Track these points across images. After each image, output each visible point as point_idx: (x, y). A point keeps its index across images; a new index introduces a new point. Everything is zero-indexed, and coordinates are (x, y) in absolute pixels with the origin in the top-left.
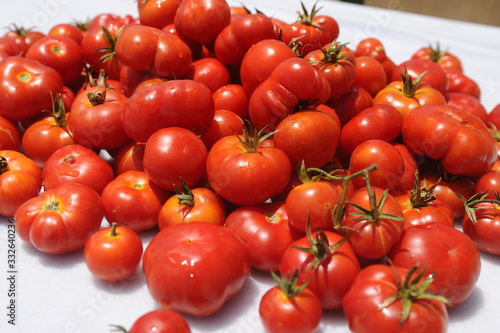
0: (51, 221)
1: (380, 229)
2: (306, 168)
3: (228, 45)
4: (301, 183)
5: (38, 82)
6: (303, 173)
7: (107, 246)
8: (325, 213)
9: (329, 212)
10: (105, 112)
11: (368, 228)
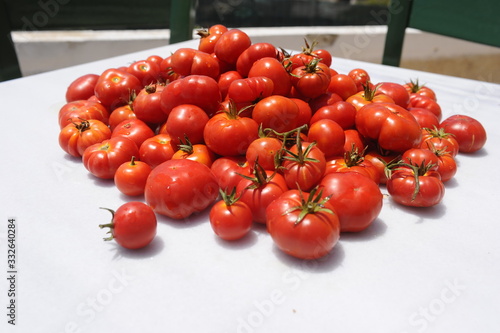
0: (101, 156)
1: (303, 169)
2: (263, 128)
3: (243, 62)
4: (258, 138)
5: (124, 83)
6: (261, 132)
7: (129, 171)
8: (269, 157)
9: (272, 156)
10: (154, 98)
11: (296, 168)
